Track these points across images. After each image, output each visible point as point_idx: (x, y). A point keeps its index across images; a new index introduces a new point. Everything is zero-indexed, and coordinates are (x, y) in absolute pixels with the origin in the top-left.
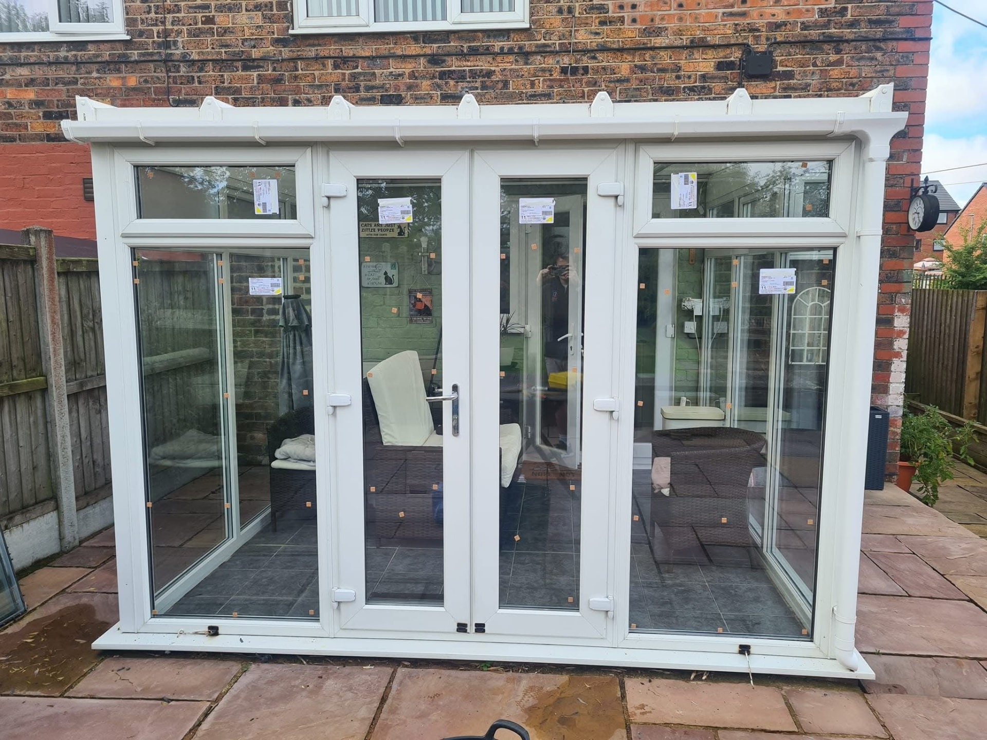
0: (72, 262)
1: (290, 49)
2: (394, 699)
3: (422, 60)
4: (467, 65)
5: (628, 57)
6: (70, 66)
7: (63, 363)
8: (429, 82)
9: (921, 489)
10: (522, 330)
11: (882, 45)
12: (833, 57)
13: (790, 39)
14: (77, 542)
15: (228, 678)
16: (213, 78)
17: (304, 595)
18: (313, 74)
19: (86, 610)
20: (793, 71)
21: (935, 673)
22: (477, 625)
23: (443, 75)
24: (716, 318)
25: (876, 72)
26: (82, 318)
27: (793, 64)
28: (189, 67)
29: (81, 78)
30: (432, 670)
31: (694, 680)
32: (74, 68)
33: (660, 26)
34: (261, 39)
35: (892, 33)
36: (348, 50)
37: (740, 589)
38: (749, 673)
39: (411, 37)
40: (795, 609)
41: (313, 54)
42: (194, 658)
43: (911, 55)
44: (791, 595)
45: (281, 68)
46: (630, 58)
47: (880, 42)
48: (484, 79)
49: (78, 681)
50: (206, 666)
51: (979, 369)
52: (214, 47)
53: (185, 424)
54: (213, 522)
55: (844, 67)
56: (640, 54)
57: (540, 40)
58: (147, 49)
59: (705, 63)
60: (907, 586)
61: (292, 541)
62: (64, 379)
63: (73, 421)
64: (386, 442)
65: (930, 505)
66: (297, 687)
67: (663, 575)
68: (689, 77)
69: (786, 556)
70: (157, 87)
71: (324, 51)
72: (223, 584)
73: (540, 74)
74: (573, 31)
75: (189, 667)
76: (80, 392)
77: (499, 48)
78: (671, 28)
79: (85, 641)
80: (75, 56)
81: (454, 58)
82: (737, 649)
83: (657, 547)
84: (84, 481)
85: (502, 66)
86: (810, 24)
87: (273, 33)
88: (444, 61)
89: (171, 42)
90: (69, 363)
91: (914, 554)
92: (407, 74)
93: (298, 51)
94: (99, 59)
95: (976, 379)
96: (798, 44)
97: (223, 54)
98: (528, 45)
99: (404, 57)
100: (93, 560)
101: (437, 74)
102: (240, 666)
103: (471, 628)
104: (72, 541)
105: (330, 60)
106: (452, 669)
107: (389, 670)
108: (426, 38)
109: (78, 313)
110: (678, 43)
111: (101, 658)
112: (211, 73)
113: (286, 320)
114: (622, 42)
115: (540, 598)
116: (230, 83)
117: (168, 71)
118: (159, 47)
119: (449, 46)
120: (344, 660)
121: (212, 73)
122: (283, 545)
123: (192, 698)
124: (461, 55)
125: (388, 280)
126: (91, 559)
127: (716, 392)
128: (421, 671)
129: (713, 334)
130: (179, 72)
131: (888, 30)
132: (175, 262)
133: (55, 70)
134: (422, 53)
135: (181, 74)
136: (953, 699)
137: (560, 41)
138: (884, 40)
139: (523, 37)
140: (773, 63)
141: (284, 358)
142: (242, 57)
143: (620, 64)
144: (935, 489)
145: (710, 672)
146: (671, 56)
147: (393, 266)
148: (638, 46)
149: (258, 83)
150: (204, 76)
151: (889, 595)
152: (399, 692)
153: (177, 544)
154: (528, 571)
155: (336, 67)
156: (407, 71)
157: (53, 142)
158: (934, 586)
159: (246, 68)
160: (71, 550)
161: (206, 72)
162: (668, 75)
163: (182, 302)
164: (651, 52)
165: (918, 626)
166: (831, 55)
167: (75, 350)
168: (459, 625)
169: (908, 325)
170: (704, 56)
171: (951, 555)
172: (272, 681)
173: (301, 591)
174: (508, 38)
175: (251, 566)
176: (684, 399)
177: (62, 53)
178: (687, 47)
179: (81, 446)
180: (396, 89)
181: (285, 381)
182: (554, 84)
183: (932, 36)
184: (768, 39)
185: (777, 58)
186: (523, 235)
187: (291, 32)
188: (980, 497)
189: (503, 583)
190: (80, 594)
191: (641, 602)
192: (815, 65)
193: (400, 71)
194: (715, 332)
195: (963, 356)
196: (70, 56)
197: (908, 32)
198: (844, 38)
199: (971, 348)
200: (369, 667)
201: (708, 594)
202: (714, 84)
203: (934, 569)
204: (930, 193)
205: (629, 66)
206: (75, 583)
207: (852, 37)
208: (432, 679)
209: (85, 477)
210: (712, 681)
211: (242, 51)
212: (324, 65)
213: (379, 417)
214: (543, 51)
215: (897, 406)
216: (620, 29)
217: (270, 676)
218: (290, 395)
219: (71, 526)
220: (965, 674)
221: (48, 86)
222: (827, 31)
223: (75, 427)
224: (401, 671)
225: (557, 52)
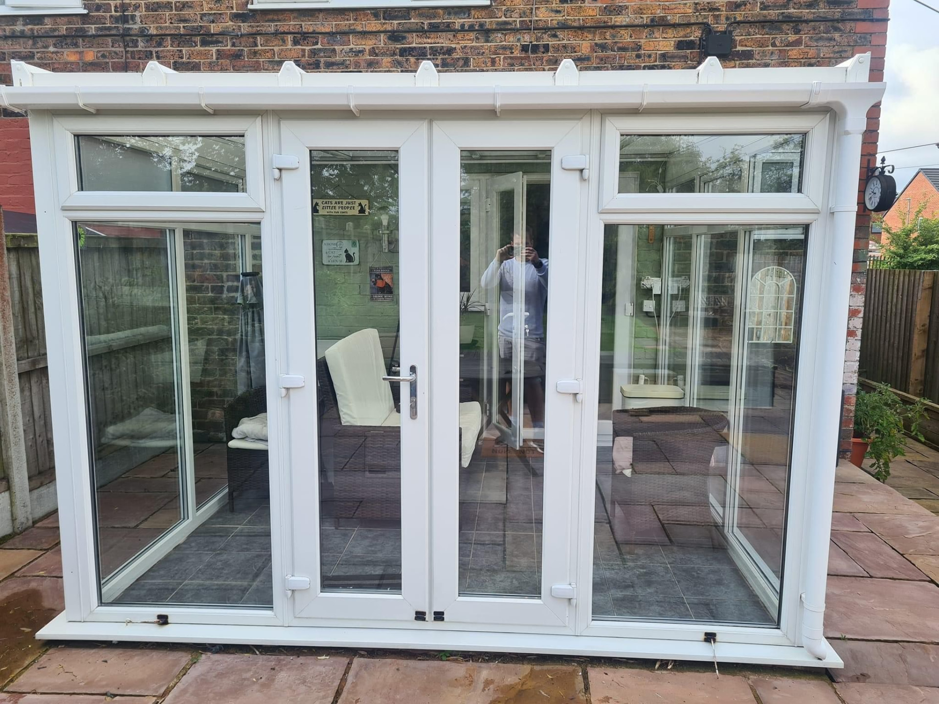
0: (23, 237)
1: (249, 24)
2: (349, 693)
3: (382, 36)
4: (427, 43)
5: (588, 36)
6: (25, 39)
7: (14, 341)
8: (389, 59)
9: (873, 465)
10: (482, 309)
11: (840, 25)
12: (792, 38)
13: (750, 19)
14: (30, 523)
15: (177, 670)
16: (171, 53)
17: (258, 580)
18: (273, 49)
19: (34, 596)
20: (753, 51)
21: (902, 659)
22: (435, 613)
23: (403, 52)
24: (674, 297)
25: (835, 52)
26: (34, 294)
27: (752, 44)
28: (147, 41)
29: (37, 52)
30: (389, 661)
31: (658, 669)
32: (30, 42)
33: (620, 4)
34: (220, 14)
35: (850, 14)
36: (308, 26)
37: (702, 571)
38: (714, 662)
39: (371, 13)
40: (758, 592)
41: (272, 29)
42: (141, 649)
43: (868, 36)
44: (754, 577)
45: (240, 43)
46: (590, 36)
47: (838, 22)
48: (444, 57)
49: (20, 674)
50: (155, 657)
51: (925, 346)
52: (172, 21)
53: (144, 402)
54: (170, 502)
55: (803, 47)
56: (601, 32)
57: (500, 18)
58: (105, 24)
59: (665, 42)
60: (868, 567)
61: (249, 522)
62: (15, 357)
63: (25, 400)
64: (345, 422)
65: (882, 480)
66: (248, 679)
67: (625, 557)
68: (650, 56)
69: (746, 536)
70: (115, 62)
71: (283, 26)
72: (177, 568)
73: (501, 52)
74: (534, 9)
75: (136, 658)
76: (32, 371)
77: (460, 25)
78: (632, 7)
79: (30, 630)
80: (32, 30)
81: (414, 34)
82: (703, 637)
83: (617, 527)
84: (38, 460)
85: (463, 43)
86: (770, 4)
87: (232, 8)
88: (404, 38)
89: (129, 17)
90: (21, 341)
91: (872, 532)
92: (367, 51)
93: (258, 26)
94: (56, 34)
95: (922, 356)
96: (758, 24)
97: (182, 29)
98: (489, 22)
99: (364, 34)
100: (45, 542)
101: (398, 51)
102: (189, 657)
103: (429, 617)
104: (25, 522)
105: (289, 36)
106: (410, 659)
107: (345, 660)
108: (386, 15)
109: (30, 290)
110: (637, 22)
111: (45, 649)
112: (169, 48)
113: (245, 298)
114: (583, 20)
115: (501, 581)
116: (188, 58)
117: (125, 46)
118: (117, 22)
119: (410, 23)
120: (298, 650)
121: (171, 48)
122: (241, 525)
123: (138, 692)
124: (421, 31)
125: (349, 258)
126: (44, 541)
127: (674, 370)
128: (377, 661)
129: (671, 312)
130: (137, 47)
131: (847, 10)
132: (132, 238)
133: (12, 45)
134: (382, 29)
135: (140, 48)
136: (922, 687)
137: (521, 19)
138: (842, 20)
139: (483, 14)
140: (733, 43)
141: (242, 335)
142: (201, 32)
143: (581, 42)
144: (886, 464)
145: (675, 661)
146: (631, 34)
147: (354, 244)
148: (598, 25)
149: (217, 59)
150: (162, 51)
151: (851, 576)
152: (355, 685)
153: (133, 524)
154: (488, 552)
155: (296, 42)
156: (367, 48)
157: (11, 117)
158: (895, 566)
159: (204, 43)
160: (24, 531)
161: (164, 47)
162: (629, 54)
163: (140, 280)
164: (612, 31)
165: (882, 609)
166: (790, 35)
167: (27, 328)
168: (417, 613)
169: (863, 304)
170: (664, 35)
171: (908, 534)
172: (222, 674)
173: (256, 575)
174: (469, 16)
175: (207, 549)
176: (642, 377)
177: (19, 27)
178: (648, 26)
179: (34, 425)
180: (356, 65)
181: (243, 360)
182: (515, 62)
183: (889, 17)
184: (727, 19)
185: (736, 37)
186: (483, 214)
187: (250, 7)
188: (928, 471)
189: (462, 566)
190: (29, 578)
191: (603, 585)
192: (774, 45)
193: (360, 47)
194: (674, 310)
195: (910, 334)
196: (26, 29)
197: (866, 13)
198: (803, 18)
199: (918, 326)
200: (324, 657)
201: (670, 577)
202: (673, 64)
203: (893, 549)
204: (887, 173)
205: (589, 44)
206: (25, 566)
207: (811, 17)
208: (388, 668)
209: (39, 456)
210: (678, 671)
211: (201, 26)
212: (284, 41)
213: (337, 396)
214: (504, 28)
215: (851, 384)
216: (581, 7)
217: (220, 668)
218: (249, 373)
219: (24, 506)
220: (933, 661)
221: (4, 60)
222: (786, 11)
223: (27, 405)
224: (357, 661)
225: (518, 30)
